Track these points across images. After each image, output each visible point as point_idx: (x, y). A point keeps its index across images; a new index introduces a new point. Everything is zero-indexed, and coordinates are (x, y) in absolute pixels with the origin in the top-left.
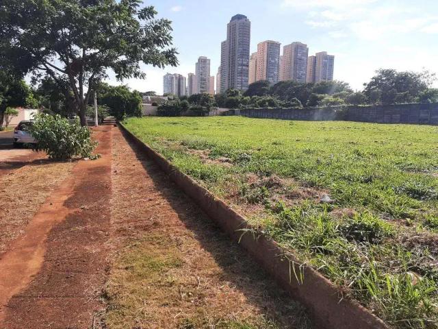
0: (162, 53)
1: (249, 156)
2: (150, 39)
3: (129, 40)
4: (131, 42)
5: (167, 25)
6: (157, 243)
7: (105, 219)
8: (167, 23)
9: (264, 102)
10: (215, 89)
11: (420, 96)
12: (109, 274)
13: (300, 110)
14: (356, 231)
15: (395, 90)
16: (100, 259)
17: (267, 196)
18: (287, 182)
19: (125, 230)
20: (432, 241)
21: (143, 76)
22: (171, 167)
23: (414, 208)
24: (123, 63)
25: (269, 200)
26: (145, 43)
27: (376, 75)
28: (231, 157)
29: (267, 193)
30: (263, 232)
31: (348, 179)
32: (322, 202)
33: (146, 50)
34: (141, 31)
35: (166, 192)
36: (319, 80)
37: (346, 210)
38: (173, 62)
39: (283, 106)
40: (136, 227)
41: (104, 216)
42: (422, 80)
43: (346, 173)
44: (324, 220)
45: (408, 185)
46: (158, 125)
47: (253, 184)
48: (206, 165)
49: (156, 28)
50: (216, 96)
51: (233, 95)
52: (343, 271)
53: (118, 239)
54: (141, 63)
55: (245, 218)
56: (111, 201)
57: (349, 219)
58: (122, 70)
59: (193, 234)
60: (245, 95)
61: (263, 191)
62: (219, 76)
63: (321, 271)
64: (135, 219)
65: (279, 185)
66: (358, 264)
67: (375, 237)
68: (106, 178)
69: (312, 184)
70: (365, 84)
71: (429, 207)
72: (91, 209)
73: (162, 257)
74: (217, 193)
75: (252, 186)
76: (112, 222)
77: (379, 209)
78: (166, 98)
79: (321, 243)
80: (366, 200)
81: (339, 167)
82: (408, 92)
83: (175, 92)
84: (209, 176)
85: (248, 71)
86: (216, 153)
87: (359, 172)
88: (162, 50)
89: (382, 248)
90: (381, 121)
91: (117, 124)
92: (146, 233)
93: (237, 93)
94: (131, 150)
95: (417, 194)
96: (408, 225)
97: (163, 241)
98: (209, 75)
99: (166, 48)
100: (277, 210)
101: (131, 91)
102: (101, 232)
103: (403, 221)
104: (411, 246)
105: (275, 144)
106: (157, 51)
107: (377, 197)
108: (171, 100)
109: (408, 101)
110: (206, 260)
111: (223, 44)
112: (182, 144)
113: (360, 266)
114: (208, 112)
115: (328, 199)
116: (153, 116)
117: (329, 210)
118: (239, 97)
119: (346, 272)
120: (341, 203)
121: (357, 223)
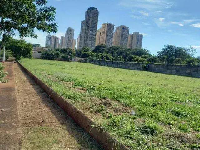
0: (49, 25)
1: (94, 88)
2: (42, 17)
3: (30, 16)
4: (31, 17)
5: (53, 10)
6: (46, 131)
7: (15, 117)
8: (53, 9)
9: (103, 57)
10: (76, 46)
11: (187, 61)
12: (21, 145)
13: (123, 63)
14: (146, 129)
15: (174, 57)
16: (15, 138)
17: (104, 110)
18: (114, 103)
19: (27, 123)
20: (180, 135)
21: (36, 37)
22: (52, 90)
23: (175, 120)
24: (25, 28)
25: (105, 112)
26: (39, 19)
27: (165, 48)
28: (84, 87)
29: (104, 108)
30: (102, 127)
31: (145, 104)
32: (131, 115)
33: (39, 22)
34: (38, 11)
35: (48, 104)
36: (134, 47)
37: (142, 119)
38: (54, 31)
39: (114, 60)
40: (33, 123)
41: (15, 116)
42: (189, 52)
43: (144, 101)
44: (131, 123)
45: (173, 109)
46: (41, 64)
47: (97, 103)
48: (71, 90)
49: (46, 11)
50: (76, 51)
51: (86, 51)
52: (138, 146)
53: (24, 128)
54: (35, 29)
55: (93, 121)
56: (17, 107)
57: (143, 123)
58: (23, 32)
59: (65, 128)
60: (93, 51)
61: (102, 107)
62: (79, 39)
63: (128, 146)
64: (33, 118)
65: (110, 105)
66: (145, 144)
67: (154, 133)
68: (13, 94)
69: (127, 105)
70: (158, 52)
71: (182, 121)
72: (6, 111)
73: (49, 138)
74: (78, 107)
75: (97, 104)
76: (20, 119)
77: (158, 120)
78: (47, 49)
79: (129, 134)
80: (152, 115)
81: (141, 97)
82: (180, 58)
83: (52, 46)
84: (73, 97)
85: (95, 38)
86: (76, 84)
87: (150, 101)
88: (49, 23)
89: (157, 138)
90: (166, 73)
91: (16, 62)
92: (39, 126)
93: (88, 50)
94: (26, 78)
95: (177, 114)
96: (171, 128)
97: (49, 130)
98: (73, 38)
99: (51, 22)
100: (109, 117)
101: (27, 43)
102: (14, 124)
103: (168, 126)
104: (170, 138)
105: (108, 81)
106: (46, 24)
107: (157, 114)
108: (50, 50)
109: (180, 63)
110: (72, 141)
111: (83, 22)
112: (57, 78)
113: (146, 145)
114: (71, 59)
115: (134, 113)
116: (39, 58)
117: (134, 119)
118: (89, 53)
119: (139, 147)
120: (140, 116)
121: (146, 125)
